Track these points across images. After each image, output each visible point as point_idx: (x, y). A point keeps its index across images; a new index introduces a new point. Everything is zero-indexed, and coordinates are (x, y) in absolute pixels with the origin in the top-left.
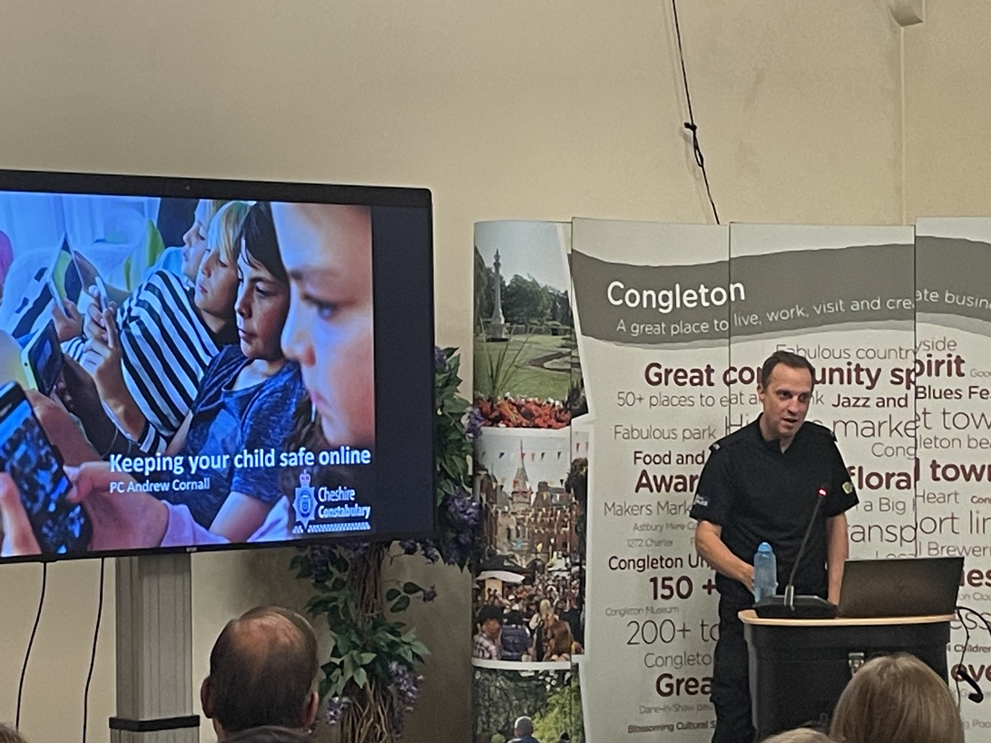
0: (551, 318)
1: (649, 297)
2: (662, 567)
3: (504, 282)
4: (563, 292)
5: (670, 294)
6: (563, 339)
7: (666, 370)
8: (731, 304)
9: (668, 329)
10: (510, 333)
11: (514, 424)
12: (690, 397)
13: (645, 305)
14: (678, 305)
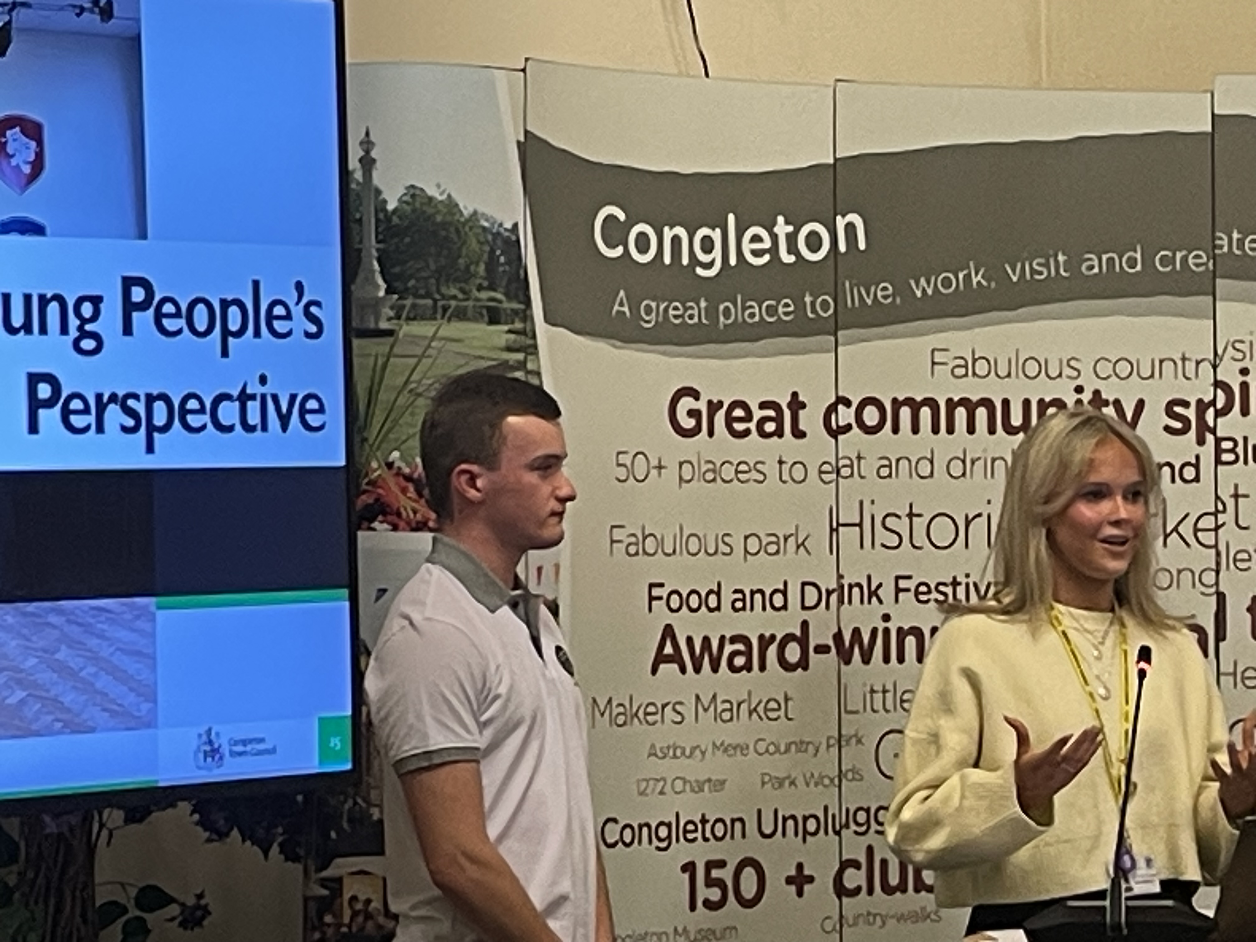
0: (486, 284)
1: (676, 240)
2: (706, 839)
3: (385, 202)
4: (508, 225)
5: (716, 235)
6: (510, 331)
7: (710, 402)
8: (839, 257)
9: (712, 312)
10: (398, 317)
11: (408, 523)
12: (757, 463)
13: (667, 260)
14: (733, 261)
